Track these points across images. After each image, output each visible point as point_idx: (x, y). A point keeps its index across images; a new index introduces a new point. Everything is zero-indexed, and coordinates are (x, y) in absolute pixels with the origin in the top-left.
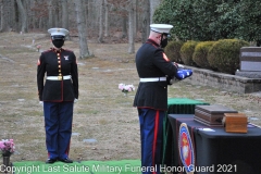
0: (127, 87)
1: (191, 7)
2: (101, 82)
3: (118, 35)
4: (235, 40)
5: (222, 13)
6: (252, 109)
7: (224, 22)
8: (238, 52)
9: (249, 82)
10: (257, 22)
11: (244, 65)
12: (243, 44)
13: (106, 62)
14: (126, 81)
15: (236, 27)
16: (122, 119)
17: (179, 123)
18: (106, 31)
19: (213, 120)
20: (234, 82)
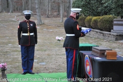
0: (60, 38)
2: (48, 36)
3: (55, 14)
4: (111, 16)
5: (105, 3)
6: (119, 48)
7: (106, 7)
8: (112, 21)
9: (117, 35)
10: (121, 7)
11: (115, 28)
12: (115, 18)
13: (50, 26)
14: (59, 35)
15: (111, 9)
16: (58, 53)
17: (85, 55)
18: (50, 12)
19: (100, 54)
20: (110, 36)
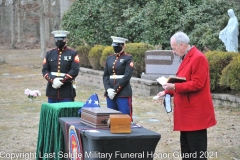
1: (98, 12)
2: (9, 88)
3: (31, 40)
4: (141, 44)
5: (127, 18)
6: (154, 111)
7: (130, 27)
8: (143, 56)
11: (149, 68)
12: (148, 48)
15: (142, 31)
16: (24, 124)
17: (68, 126)
18: (18, 36)
19: (98, 122)
20: (139, 85)
